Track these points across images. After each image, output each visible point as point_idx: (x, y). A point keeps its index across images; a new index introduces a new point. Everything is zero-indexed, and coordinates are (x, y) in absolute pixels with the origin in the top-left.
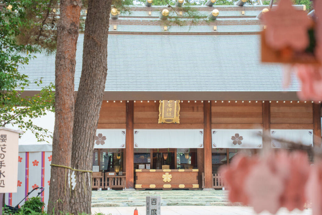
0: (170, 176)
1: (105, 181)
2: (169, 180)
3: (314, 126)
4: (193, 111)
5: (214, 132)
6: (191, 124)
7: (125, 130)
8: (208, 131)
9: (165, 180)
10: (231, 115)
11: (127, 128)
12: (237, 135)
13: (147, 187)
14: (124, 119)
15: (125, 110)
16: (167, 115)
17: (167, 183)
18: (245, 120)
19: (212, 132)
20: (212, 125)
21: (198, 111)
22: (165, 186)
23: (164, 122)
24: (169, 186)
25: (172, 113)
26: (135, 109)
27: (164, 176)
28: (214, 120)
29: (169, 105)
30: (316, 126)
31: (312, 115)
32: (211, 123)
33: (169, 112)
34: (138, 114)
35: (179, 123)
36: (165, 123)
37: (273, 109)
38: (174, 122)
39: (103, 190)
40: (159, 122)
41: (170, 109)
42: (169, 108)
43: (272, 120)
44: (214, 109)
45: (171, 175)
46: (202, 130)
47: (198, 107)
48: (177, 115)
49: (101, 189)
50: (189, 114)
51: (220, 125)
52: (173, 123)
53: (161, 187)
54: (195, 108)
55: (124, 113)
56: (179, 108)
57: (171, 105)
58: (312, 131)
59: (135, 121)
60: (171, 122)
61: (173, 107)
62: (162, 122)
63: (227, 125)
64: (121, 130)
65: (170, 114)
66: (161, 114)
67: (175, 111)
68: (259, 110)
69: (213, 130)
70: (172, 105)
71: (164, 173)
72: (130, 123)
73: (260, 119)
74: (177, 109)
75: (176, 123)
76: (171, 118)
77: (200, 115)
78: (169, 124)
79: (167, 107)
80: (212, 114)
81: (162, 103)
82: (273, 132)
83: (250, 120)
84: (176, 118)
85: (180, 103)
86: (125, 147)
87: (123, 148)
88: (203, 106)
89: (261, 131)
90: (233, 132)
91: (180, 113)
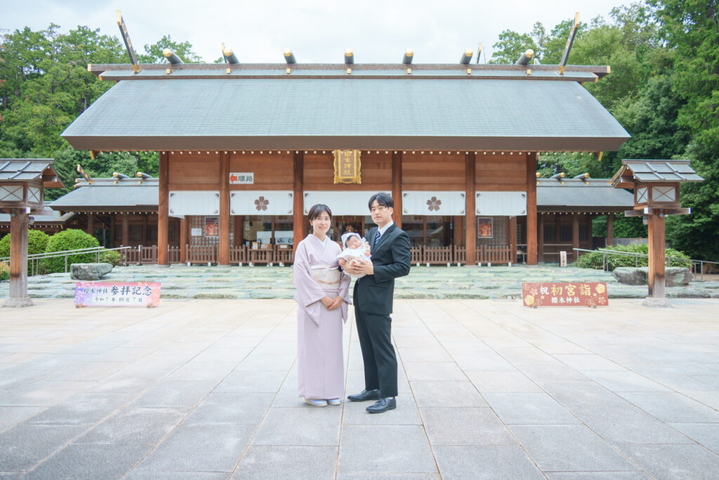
1: (276, 254)
3: (528, 188)
4: (379, 168)
5: (405, 195)
6: (376, 184)
7: (292, 192)
8: (397, 194)
10: (427, 173)
11: (295, 189)
12: (434, 199)
14: (291, 179)
15: (292, 166)
16: (345, 172)
18: (444, 179)
19: (403, 195)
20: (403, 186)
21: (384, 168)
23: (341, 182)
25: (351, 171)
26: (305, 166)
28: (405, 179)
29: (347, 160)
30: (531, 187)
31: (525, 173)
32: (401, 183)
33: (347, 169)
34: (308, 173)
35: (360, 182)
36: (342, 184)
37: (479, 166)
38: (354, 182)
39: (274, 265)
40: (335, 182)
41: (349, 166)
42: (348, 163)
43: (478, 180)
44: (405, 166)
47: (384, 163)
48: (357, 173)
49: (271, 264)
50: (374, 172)
51: (412, 186)
52: (353, 183)
54: (382, 165)
55: (291, 171)
56: (360, 164)
57: (349, 160)
58: (525, 193)
59: (305, 181)
60: (350, 182)
61: (352, 162)
62: (339, 182)
63: (421, 187)
64: (286, 193)
65: (349, 171)
66: (337, 172)
67: (355, 167)
68: (461, 167)
69: (403, 193)
70: (351, 159)
72: (299, 183)
73: (462, 179)
74: (358, 165)
75: (356, 184)
76: (349, 177)
77: (387, 173)
78: (346, 184)
79: (344, 162)
80: (403, 172)
81: (337, 157)
82: (478, 195)
83: (451, 179)
84: (356, 177)
85: (361, 157)
86: (292, 214)
87: (290, 214)
88: (391, 162)
89: (464, 193)
90: (429, 195)
91: (361, 170)
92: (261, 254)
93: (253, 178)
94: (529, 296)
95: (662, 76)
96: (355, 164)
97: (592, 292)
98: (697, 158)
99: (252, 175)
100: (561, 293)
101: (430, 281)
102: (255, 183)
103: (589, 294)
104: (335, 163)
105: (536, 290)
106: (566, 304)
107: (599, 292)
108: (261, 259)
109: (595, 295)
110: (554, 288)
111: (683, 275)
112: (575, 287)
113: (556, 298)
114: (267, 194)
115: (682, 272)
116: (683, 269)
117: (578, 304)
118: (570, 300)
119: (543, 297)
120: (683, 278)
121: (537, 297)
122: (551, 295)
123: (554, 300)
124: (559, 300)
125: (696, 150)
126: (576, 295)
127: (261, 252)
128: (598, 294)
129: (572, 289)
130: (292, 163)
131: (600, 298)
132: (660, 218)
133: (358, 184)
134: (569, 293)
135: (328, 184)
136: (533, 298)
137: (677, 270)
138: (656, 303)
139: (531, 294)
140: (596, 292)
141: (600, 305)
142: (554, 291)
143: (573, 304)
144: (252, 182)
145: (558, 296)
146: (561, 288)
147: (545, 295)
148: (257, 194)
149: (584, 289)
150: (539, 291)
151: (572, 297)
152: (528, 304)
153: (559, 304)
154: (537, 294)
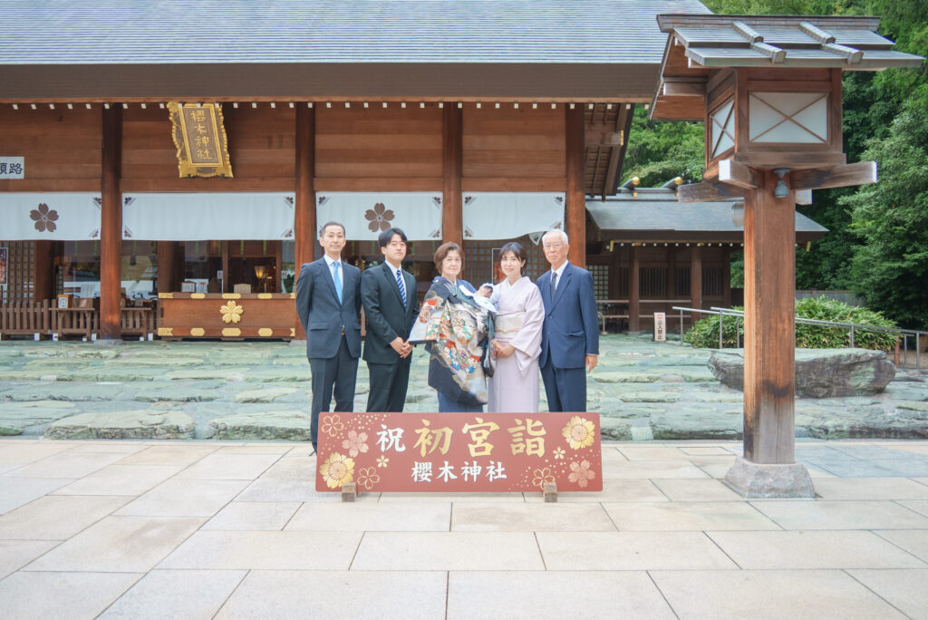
0: (239, 309)
2: (236, 318)
3: (568, 185)
4: (269, 147)
5: (322, 199)
6: (263, 178)
7: (99, 195)
9: (226, 318)
10: (365, 156)
11: (103, 189)
12: (380, 207)
13: (185, 335)
14: (96, 168)
15: (100, 144)
16: (200, 154)
17: (231, 325)
18: (400, 167)
19: (318, 200)
20: (317, 182)
21: (281, 147)
22: (227, 332)
23: (192, 174)
24: (236, 332)
25: (211, 152)
26: (124, 144)
27: (224, 309)
28: (322, 168)
29: (200, 128)
31: (563, 155)
32: (313, 176)
33: (202, 147)
34: (131, 156)
35: (231, 175)
36: (196, 177)
37: (471, 142)
38: (219, 173)
40: (181, 176)
41: (205, 140)
42: (202, 136)
43: (468, 169)
44: (322, 141)
45: (240, 307)
46: (292, 195)
47: (281, 137)
48: (223, 156)
49: (94, 336)
50: (259, 155)
51: (336, 183)
52: (217, 177)
53: (217, 335)
54: (275, 140)
55: (98, 153)
56: (225, 136)
57: (203, 129)
58: (562, 195)
59: (125, 172)
60: (212, 175)
61: (210, 134)
62: (189, 175)
63: (353, 183)
64: (91, 196)
65: (207, 152)
66: (184, 154)
67: (218, 144)
68: (434, 142)
69: (318, 195)
70: (207, 127)
71: (225, 302)
72: (112, 178)
73: (436, 167)
74: (221, 141)
75: (223, 177)
76: (211, 165)
77: (286, 156)
78: (207, 178)
79: (194, 134)
80: (317, 153)
81: (179, 123)
82: (468, 199)
83: (413, 167)
84: (222, 165)
85: (224, 123)
86: (99, 238)
87: (95, 239)
88: (294, 134)
89: (440, 195)
90: (369, 200)
91: (228, 149)
92: (78, 317)
93: (22, 167)
94: (336, 457)
95: (851, 9)
96: (217, 138)
97: (550, 447)
98: (911, 143)
99: (20, 160)
100: (445, 450)
101: (294, 379)
102: (27, 177)
103: (541, 452)
104: (174, 136)
105: (364, 437)
106: (460, 486)
107: (575, 445)
108: (78, 327)
109: (559, 454)
110: (425, 431)
111: (872, 369)
112: (494, 427)
113: (428, 466)
114: (53, 200)
115: (869, 361)
116: (871, 353)
117: (498, 488)
118: (475, 471)
119: (383, 462)
120: (872, 377)
121: (362, 461)
122: (413, 455)
123: (422, 471)
124: (436, 471)
125: (908, 129)
126: (495, 456)
127: (78, 314)
128: (570, 452)
129: (486, 434)
130: (100, 137)
131: (574, 466)
132: (779, 201)
133: (230, 178)
134: (472, 448)
135: (168, 179)
136: (350, 463)
137: (857, 357)
138: (760, 482)
139: (346, 452)
140: (566, 446)
141: (575, 487)
142: (423, 441)
143: (482, 486)
144: (21, 176)
145: (436, 459)
146: (449, 432)
147: (391, 453)
148: (34, 200)
149: (526, 435)
150: (373, 440)
151: (483, 462)
152: (332, 483)
153: (436, 486)
154: (365, 449)
